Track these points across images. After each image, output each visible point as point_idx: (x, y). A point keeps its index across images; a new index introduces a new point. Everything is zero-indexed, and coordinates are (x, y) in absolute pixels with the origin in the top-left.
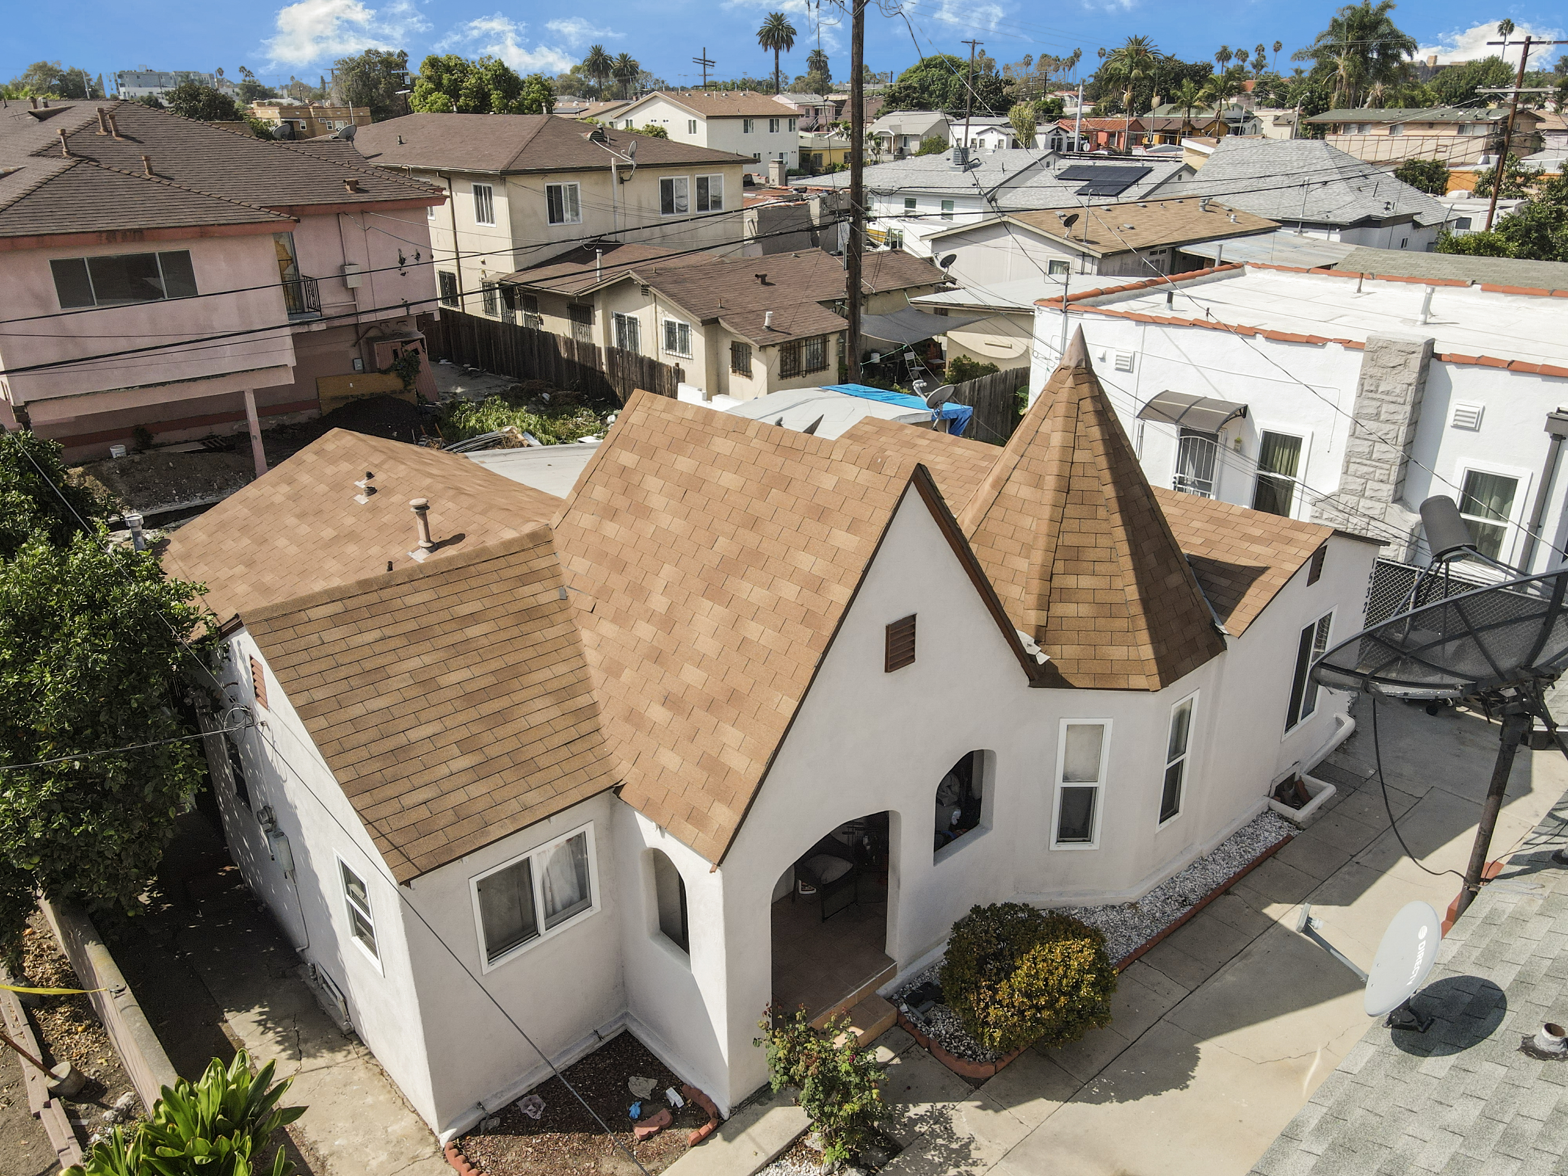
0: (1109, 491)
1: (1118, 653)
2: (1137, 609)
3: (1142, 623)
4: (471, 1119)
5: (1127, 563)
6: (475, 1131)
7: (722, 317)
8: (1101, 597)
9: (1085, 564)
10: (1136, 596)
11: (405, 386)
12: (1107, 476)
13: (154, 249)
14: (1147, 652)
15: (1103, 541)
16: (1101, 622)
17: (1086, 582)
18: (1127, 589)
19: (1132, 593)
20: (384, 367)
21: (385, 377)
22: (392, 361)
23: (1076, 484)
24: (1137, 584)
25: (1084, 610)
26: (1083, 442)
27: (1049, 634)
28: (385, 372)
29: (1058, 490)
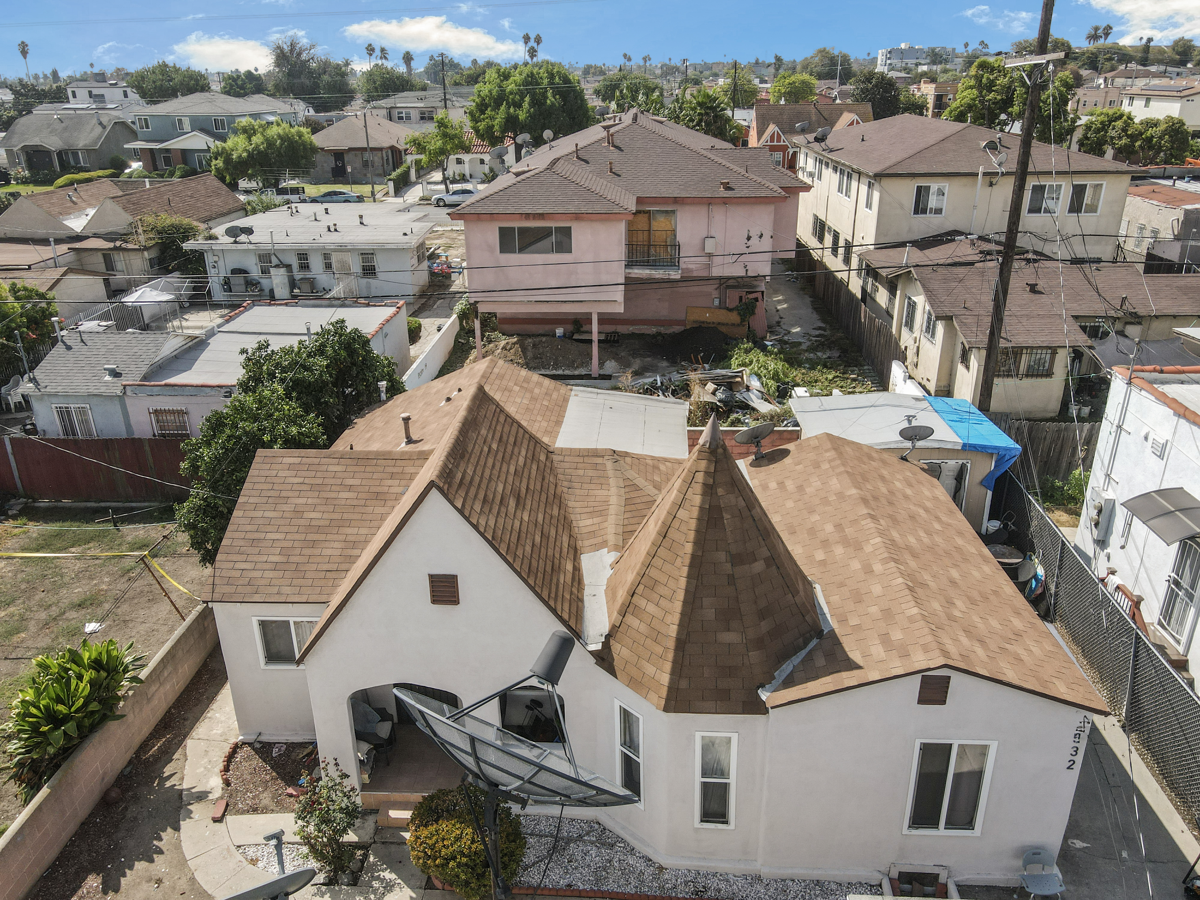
0: (689, 548)
1: (650, 669)
2: (671, 644)
3: (670, 656)
4: (251, 738)
5: (678, 606)
6: (250, 744)
7: (957, 316)
8: (655, 624)
9: (655, 595)
10: (674, 635)
11: (741, 322)
12: (692, 535)
13: (553, 224)
14: (665, 679)
15: (672, 584)
16: (649, 642)
17: (651, 608)
18: (671, 626)
19: (673, 631)
20: (731, 306)
21: (729, 313)
22: (737, 303)
23: (672, 534)
24: (679, 625)
25: (643, 628)
26: (687, 504)
27: (619, 634)
28: (730, 310)
29: (659, 533)
